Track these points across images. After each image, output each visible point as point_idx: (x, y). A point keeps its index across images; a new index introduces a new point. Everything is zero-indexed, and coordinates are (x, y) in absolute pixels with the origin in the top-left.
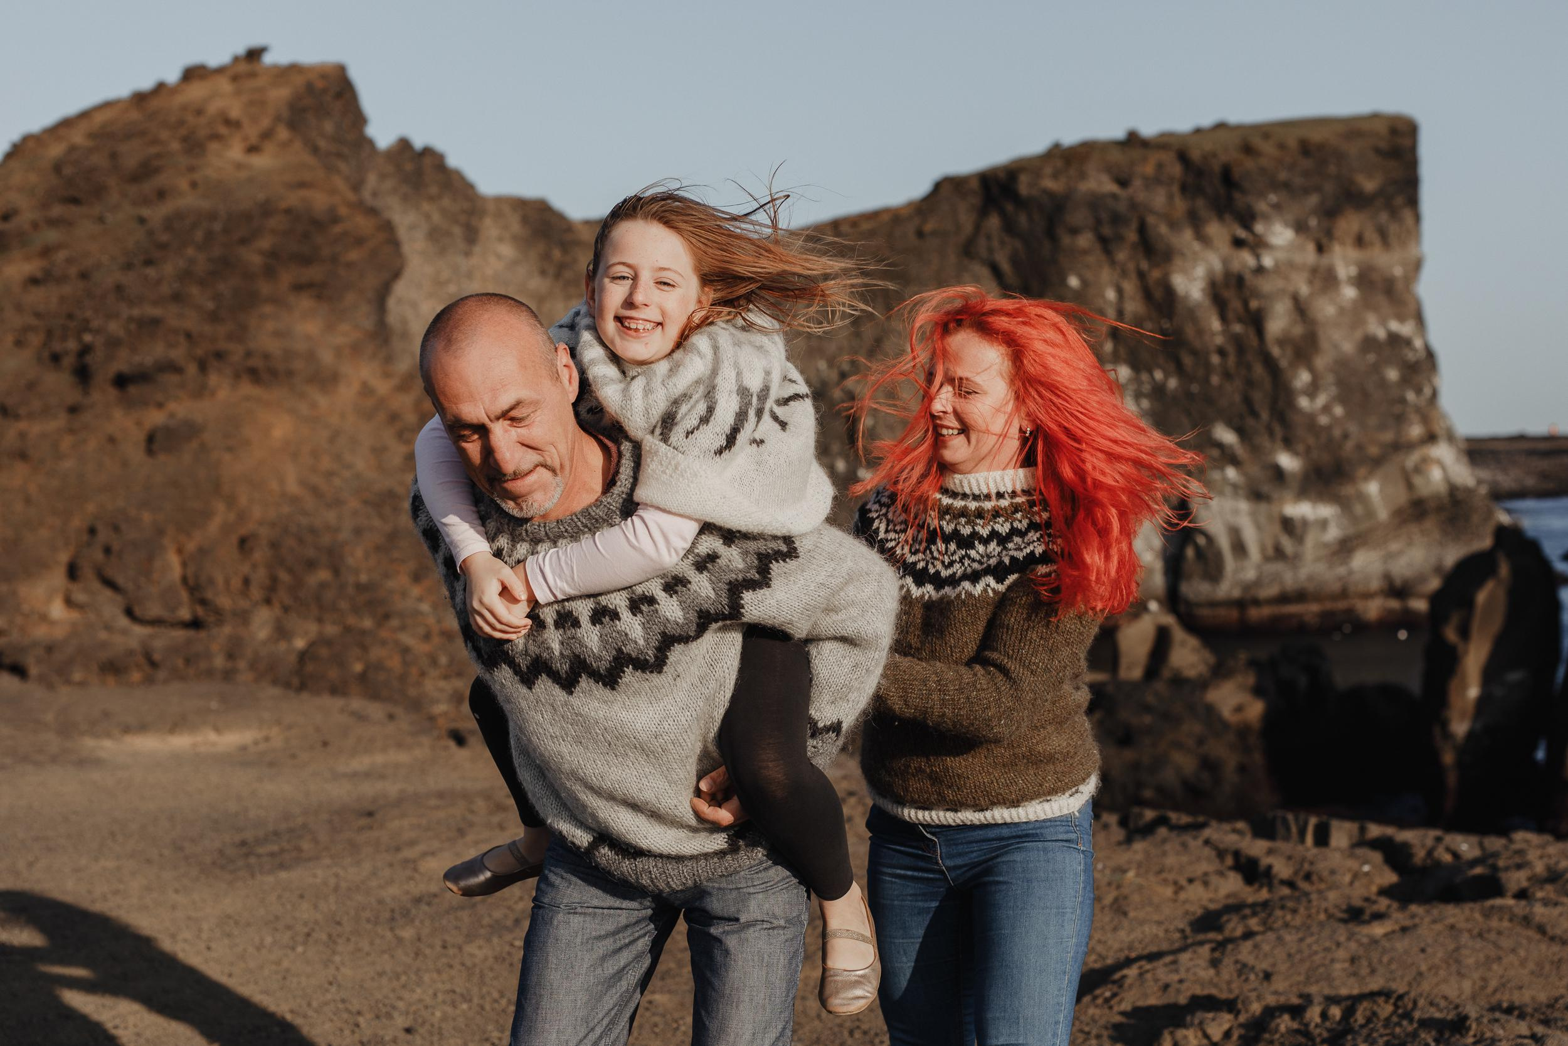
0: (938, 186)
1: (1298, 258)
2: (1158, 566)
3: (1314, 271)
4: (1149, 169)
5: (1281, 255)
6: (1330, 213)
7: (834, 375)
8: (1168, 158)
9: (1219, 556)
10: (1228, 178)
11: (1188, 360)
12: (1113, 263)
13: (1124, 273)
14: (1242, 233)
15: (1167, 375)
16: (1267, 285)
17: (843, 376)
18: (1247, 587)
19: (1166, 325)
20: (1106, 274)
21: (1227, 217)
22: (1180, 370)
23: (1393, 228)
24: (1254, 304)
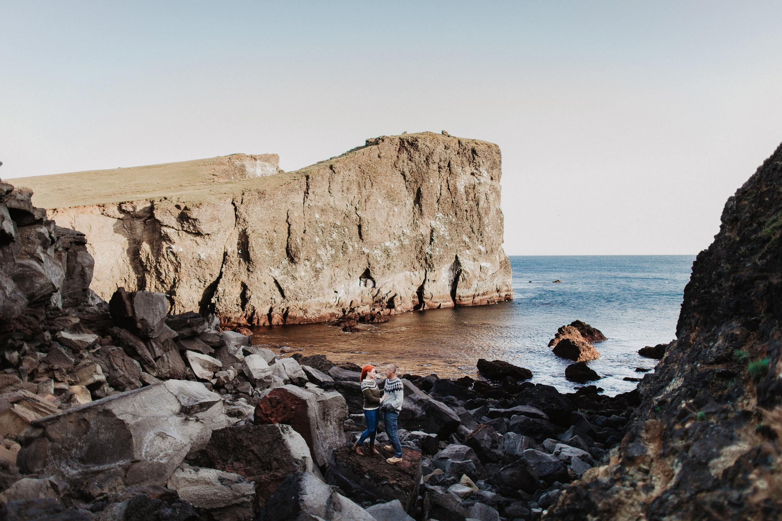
10: (474, 151)
12: (440, 176)
13: (443, 179)
14: (475, 171)
15: (453, 217)
16: (480, 189)
18: (476, 290)
19: (453, 199)
20: (438, 180)
21: (471, 165)
24: (477, 195)
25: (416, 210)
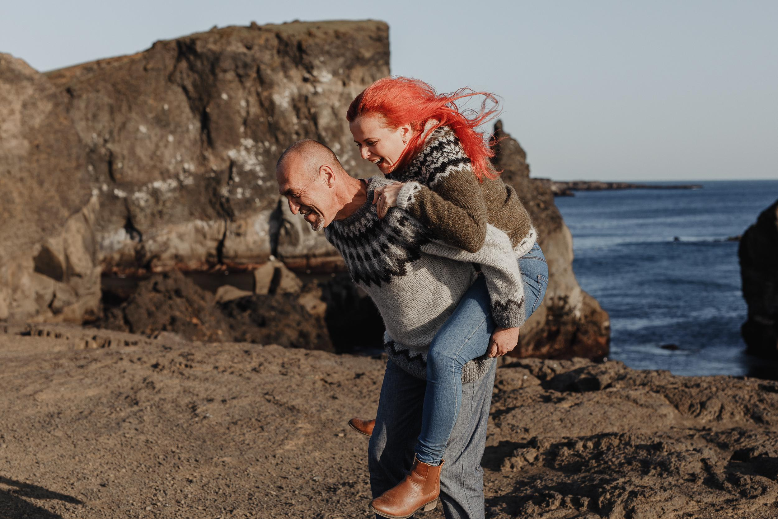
0: (154, 45)
1: (334, 88)
2: (267, 238)
3: (341, 95)
4: (262, 42)
5: (326, 87)
6: (349, 67)
7: (101, 141)
8: (271, 36)
9: (297, 233)
10: (300, 47)
11: (281, 137)
12: (244, 88)
13: (250, 93)
14: (307, 75)
15: (271, 144)
16: (319, 101)
17: (106, 141)
18: (310, 249)
19: (270, 119)
20: (240, 93)
21: (300, 67)
22: (277, 141)
23: (378, 75)
24: (313, 110)
25: (205, 137)
